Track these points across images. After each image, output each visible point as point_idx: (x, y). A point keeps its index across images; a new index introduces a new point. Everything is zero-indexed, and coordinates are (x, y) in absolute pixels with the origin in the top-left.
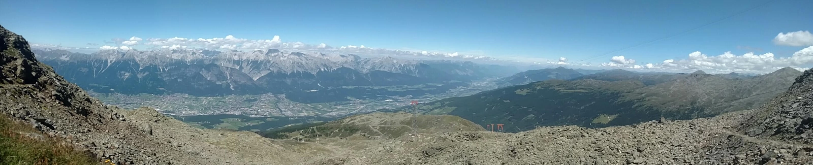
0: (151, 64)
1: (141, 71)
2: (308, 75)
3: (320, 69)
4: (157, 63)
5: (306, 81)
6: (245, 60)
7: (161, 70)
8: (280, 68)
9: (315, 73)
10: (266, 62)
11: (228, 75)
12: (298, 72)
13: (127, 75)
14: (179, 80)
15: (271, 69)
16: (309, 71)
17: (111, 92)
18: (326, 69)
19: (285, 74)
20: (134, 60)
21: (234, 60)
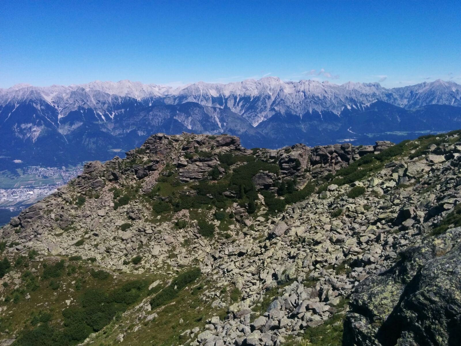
0: (80, 108)
1: (64, 121)
2: (329, 116)
3: (346, 107)
4: (91, 105)
5: (330, 127)
6: (229, 97)
7: (103, 117)
8: (288, 107)
9: (337, 112)
10: (264, 99)
11: (217, 120)
12: (315, 114)
13: (37, 132)
14: (140, 133)
15: (276, 108)
16: (330, 109)
17: (18, 166)
18: (354, 106)
19: (296, 116)
20: (43, 102)
21: (212, 97)
